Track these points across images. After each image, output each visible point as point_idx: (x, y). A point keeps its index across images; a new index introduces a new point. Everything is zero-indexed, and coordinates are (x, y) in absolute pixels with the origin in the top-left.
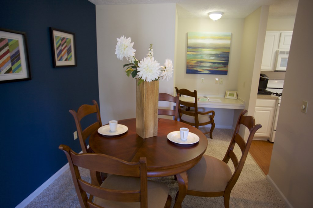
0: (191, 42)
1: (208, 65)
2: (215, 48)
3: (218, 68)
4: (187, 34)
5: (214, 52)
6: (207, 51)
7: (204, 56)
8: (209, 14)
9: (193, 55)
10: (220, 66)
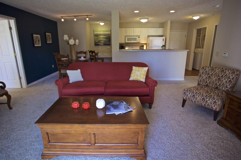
0: (95, 33)
1: (103, 42)
2: (105, 35)
3: (107, 43)
4: (94, 30)
5: (104, 37)
6: (102, 36)
7: (101, 38)
8: (100, 23)
9: (97, 38)
10: (107, 42)
